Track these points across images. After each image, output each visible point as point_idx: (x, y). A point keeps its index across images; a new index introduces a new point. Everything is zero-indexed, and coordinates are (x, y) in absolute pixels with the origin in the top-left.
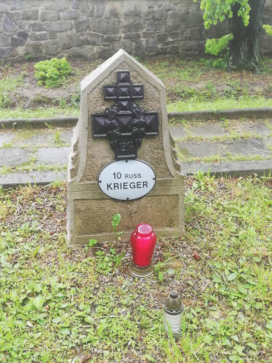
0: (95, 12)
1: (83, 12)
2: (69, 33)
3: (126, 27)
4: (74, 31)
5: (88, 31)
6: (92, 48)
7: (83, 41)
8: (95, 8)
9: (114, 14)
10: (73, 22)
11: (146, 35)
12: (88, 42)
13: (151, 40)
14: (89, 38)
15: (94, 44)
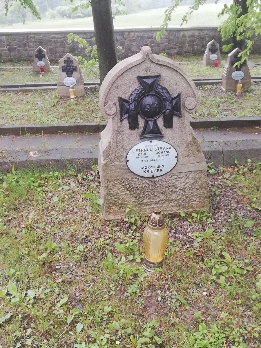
0: (176, 36)
1: (171, 35)
2: (165, 44)
3: (188, 41)
4: (167, 43)
5: (173, 43)
6: (174, 51)
7: (170, 47)
8: (176, 34)
9: (184, 36)
10: (167, 40)
11: (197, 45)
12: (172, 48)
13: (199, 47)
14: (173, 46)
15: (175, 49)
